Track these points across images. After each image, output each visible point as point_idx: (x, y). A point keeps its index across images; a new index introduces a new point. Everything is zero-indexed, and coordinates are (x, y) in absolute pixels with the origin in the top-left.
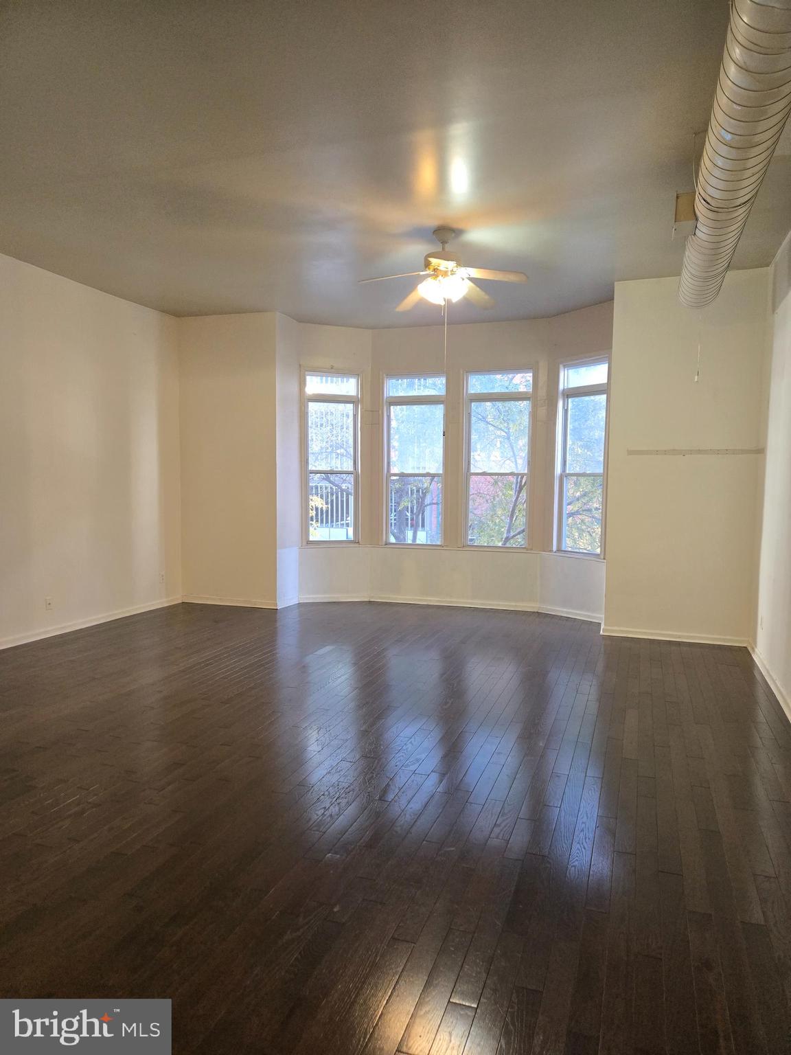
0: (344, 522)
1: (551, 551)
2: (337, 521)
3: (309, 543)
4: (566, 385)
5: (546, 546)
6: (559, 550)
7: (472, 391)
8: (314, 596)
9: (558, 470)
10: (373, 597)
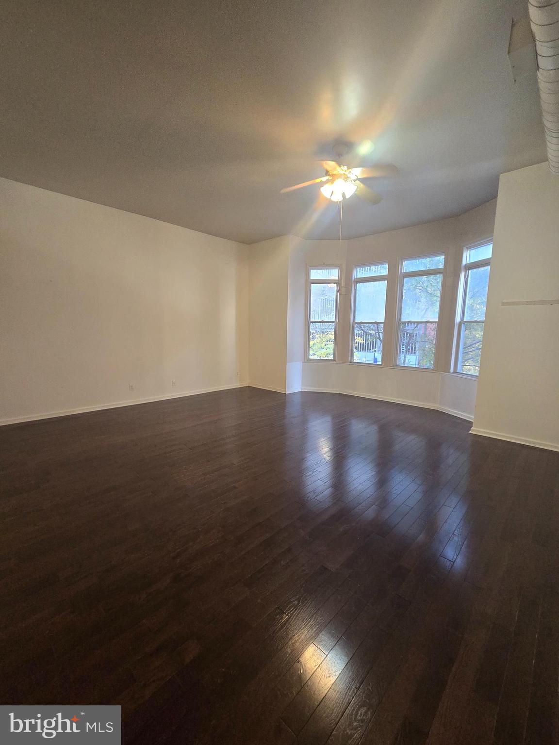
0: (373, 350)
1: (450, 372)
2: (370, 349)
3: (309, 360)
4: (468, 261)
5: (447, 370)
6: (455, 372)
7: (404, 271)
8: (309, 388)
9: (458, 319)
10: (341, 391)
